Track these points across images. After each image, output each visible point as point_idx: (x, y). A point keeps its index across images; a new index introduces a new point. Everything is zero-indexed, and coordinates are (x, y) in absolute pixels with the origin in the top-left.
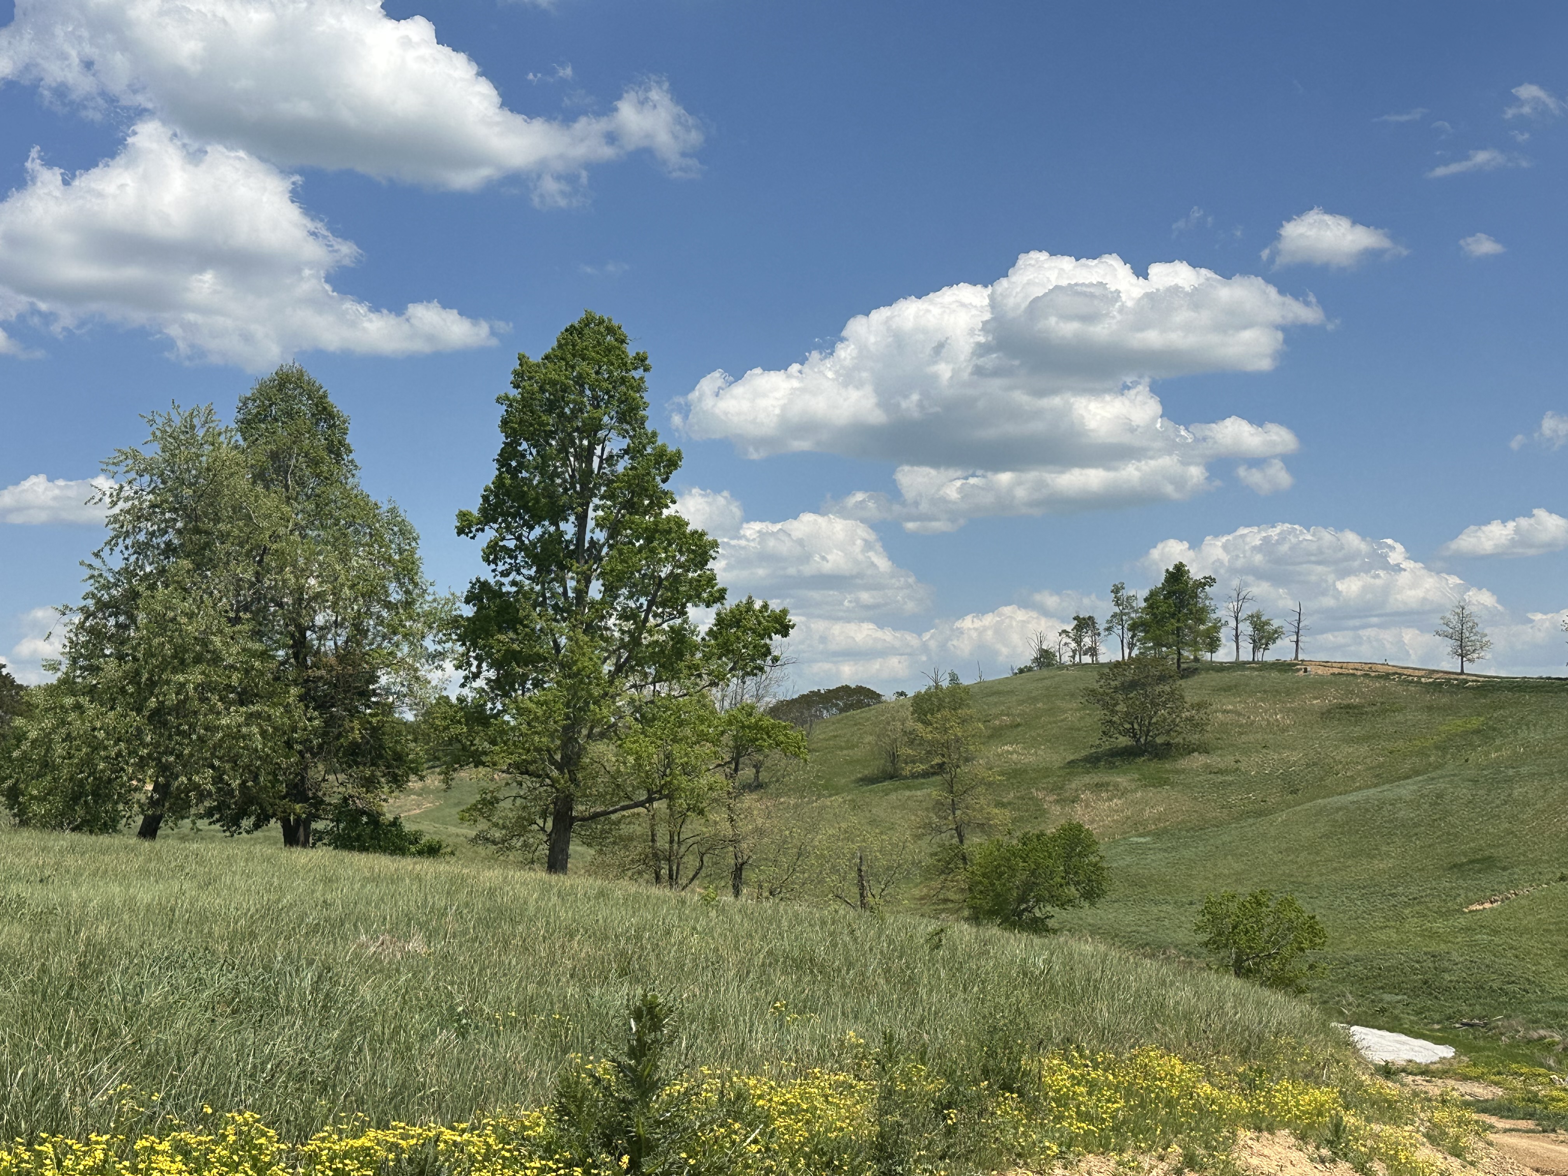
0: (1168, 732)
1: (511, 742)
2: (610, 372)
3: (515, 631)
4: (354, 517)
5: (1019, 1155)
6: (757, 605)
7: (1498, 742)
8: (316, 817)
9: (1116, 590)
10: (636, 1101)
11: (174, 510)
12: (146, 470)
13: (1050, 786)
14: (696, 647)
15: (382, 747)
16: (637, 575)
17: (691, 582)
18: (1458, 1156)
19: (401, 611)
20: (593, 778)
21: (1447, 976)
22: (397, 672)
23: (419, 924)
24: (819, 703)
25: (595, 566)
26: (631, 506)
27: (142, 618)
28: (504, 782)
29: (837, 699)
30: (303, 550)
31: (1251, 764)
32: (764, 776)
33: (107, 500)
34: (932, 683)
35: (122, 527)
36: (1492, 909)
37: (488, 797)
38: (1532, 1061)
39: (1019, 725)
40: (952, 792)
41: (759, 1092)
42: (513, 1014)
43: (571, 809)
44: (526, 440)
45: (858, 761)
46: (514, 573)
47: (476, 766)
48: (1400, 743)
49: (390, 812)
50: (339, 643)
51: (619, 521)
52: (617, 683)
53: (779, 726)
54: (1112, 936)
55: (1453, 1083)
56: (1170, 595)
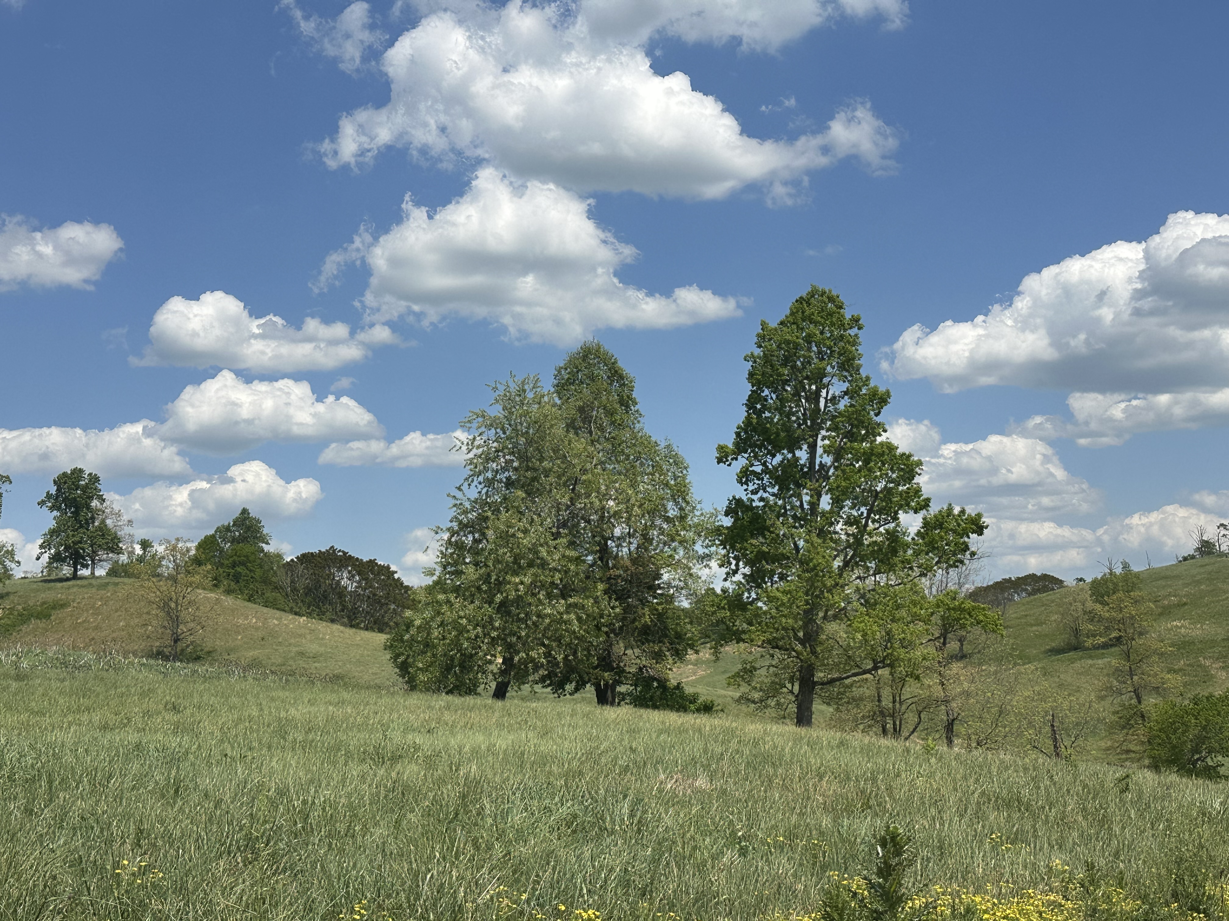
1: (764, 623)
2: (831, 332)
3: (764, 537)
4: (640, 453)
6: (956, 510)
8: (619, 683)
10: (886, 912)
11: (512, 453)
12: (491, 425)
13: (1216, 655)
14: (907, 545)
15: (666, 628)
16: (858, 489)
17: (901, 494)
19: (677, 523)
20: (829, 651)
22: (675, 570)
23: (703, 766)
24: (1010, 588)
25: (824, 484)
26: (851, 436)
27: (490, 533)
28: (759, 655)
29: (1026, 585)
30: (604, 480)
32: (967, 648)
33: (464, 448)
34: (1107, 571)
35: (476, 467)
37: (748, 666)
39: (1185, 604)
40: (1129, 661)
41: (984, 908)
42: (781, 839)
43: (813, 675)
44: (768, 387)
45: (1046, 635)
46: (761, 491)
47: (738, 643)
49: (674, 678)
50: (632, 549)
51: (842, 448)
52: (845, 575)
53: (979, 608)
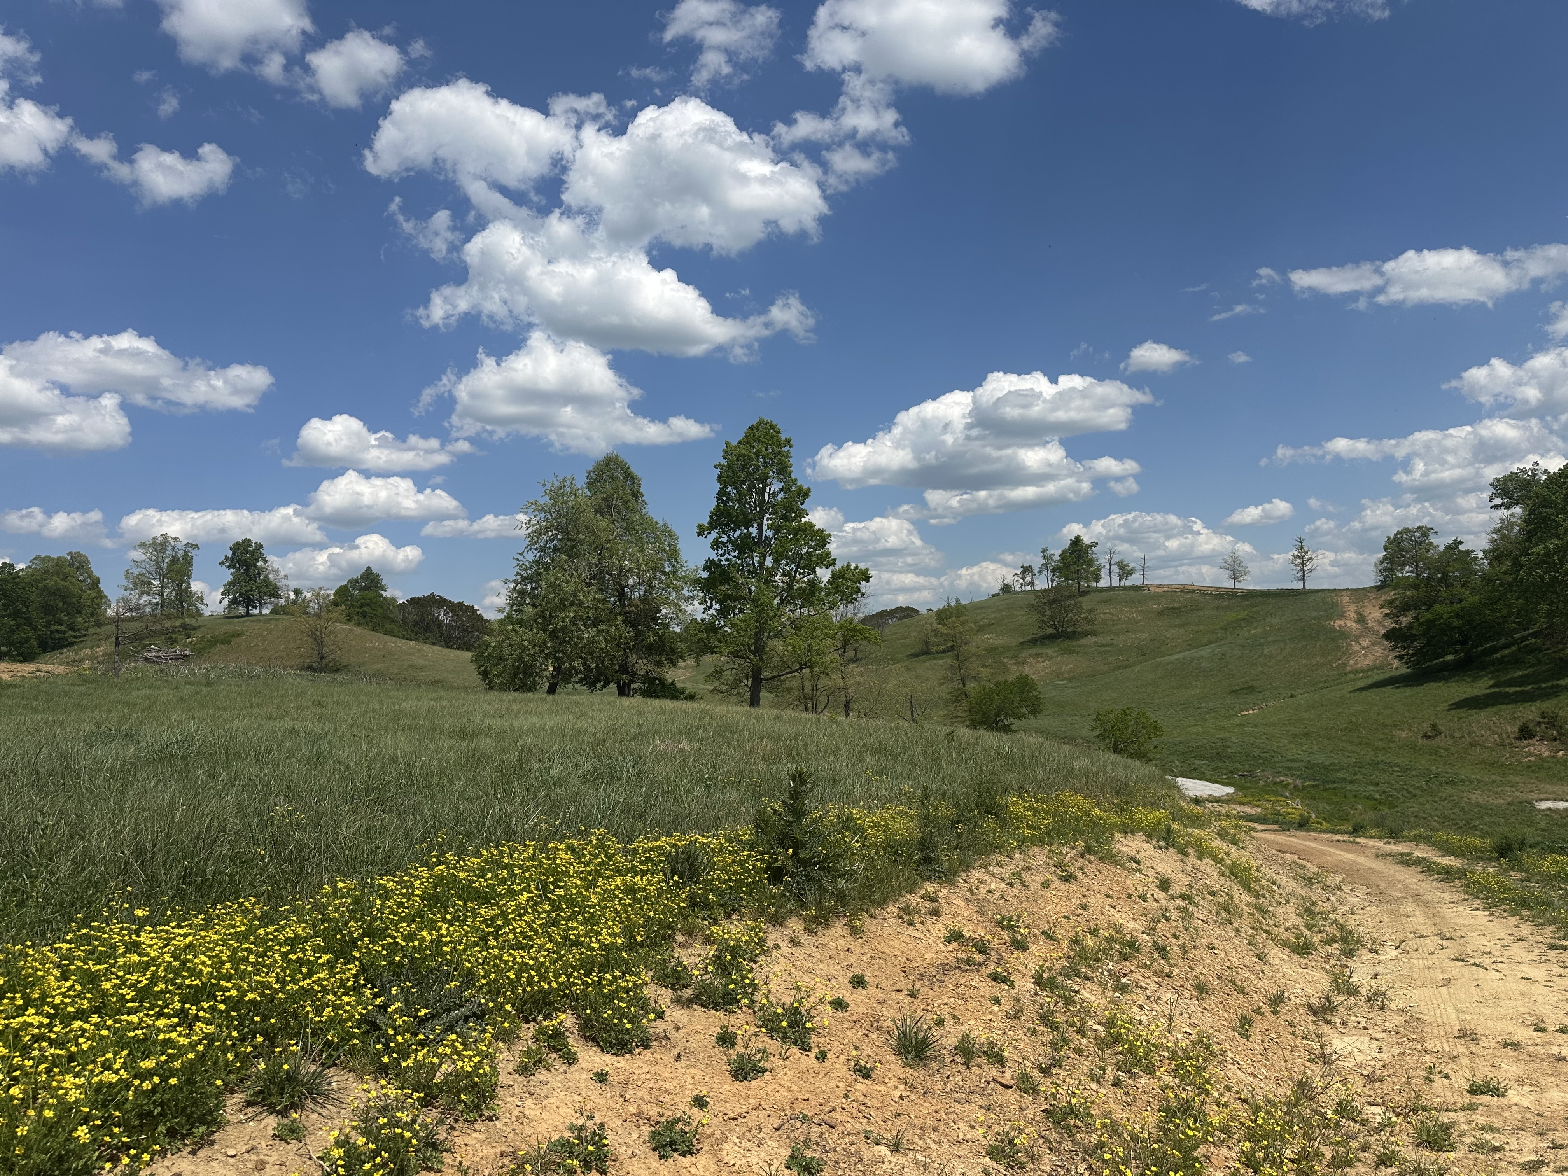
0: (1074, 625)
1: (729, 641)
2: (772, 449)
3: (729, 584)
4: (646, 529)
5: (997, 848)
6: (853, 566)
7: (1255, 625)
8: (633, 682)
9: (1044, 551)
10: (795, 821)
11: (557, 529)
12: (542, 510)
13: (1011, 656)
14: (821, 589)
15: (664, 645)
16: (790, 553)
17: (818, 556)
18: (1235, 844)
19: (671, 576)
20: (771, 658)
21: (1230, 750)
22: (670, 607)
23: (685, 734)
24: (887, 616)
25: (768, 549)
26: (786, 518)
27: (543, 584)
28: (726, 662)
29: (896, 614)
30: (621, 547)
31: (1120, 641)
32: (859, 655)
33: (524, 526)
34: (946, 604)
35: (532, 539)
36: (1253, 714)
37: (719, 669)
38: (1276, 794)
39: (993, 624)
40: (958, 660)
41: (858, 816)
42: (733, 779)
43: (761, 674)
44: (731, 486)
45: (908, 646)
46: (727, 555)
47: (712, 654)
48: (1202, 627)
49: (669, 678)
50: (641, 593)
51: (780, 526)
52: (781, 609)
53: (866, 629)
54: (1046, 733)
55: (1233, 806)
56: (1073, 552)
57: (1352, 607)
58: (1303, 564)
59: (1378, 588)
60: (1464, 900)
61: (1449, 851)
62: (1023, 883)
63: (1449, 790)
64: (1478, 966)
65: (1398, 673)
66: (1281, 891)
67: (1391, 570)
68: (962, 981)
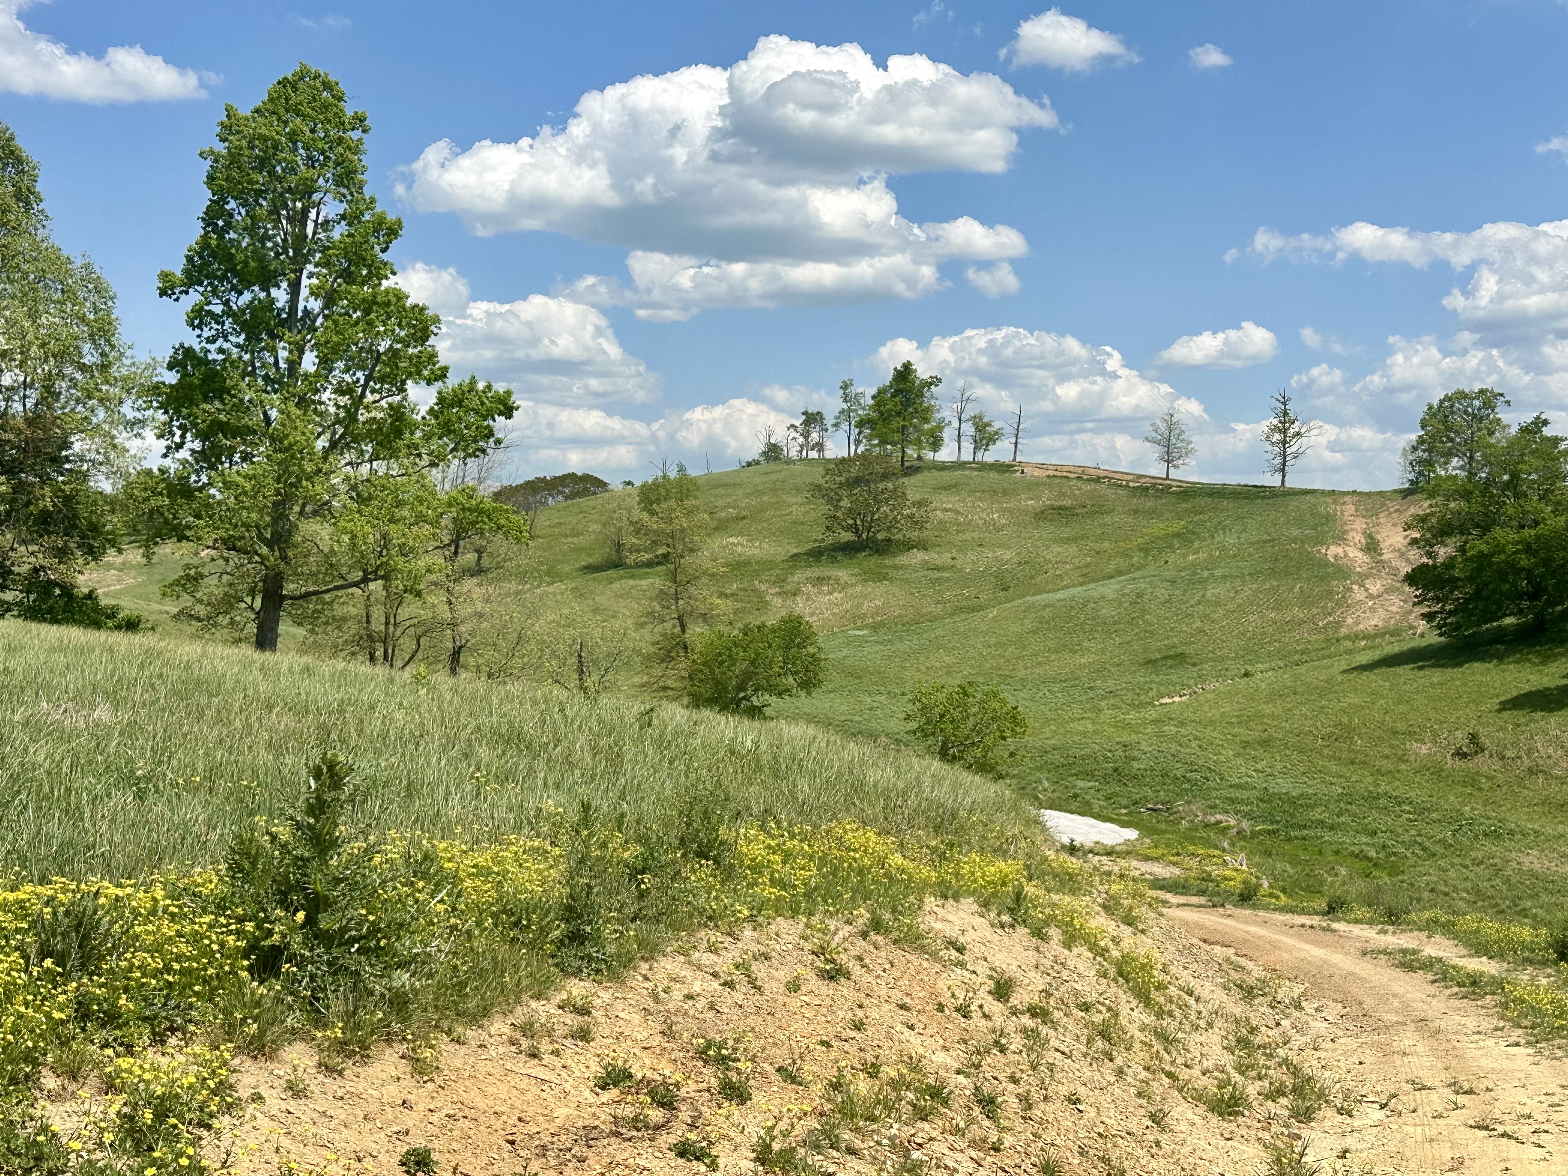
0: (889, 528)
1: (217, 517)
2: (326, 132)
3: (222, 401)
4: (44, 271)
5: (710, 918)
6: (481, 386)
7: (1196, 545)
8: (5, 588)
9: (845, 386)
10: (314, 858)
13: (773, 579)
14: (414, 426)
15: (76, 516)
16: (354, 348)
17: (411, 358)
18: (1130, 925)
19: (96, 374)
20: (305, 557)
21: (1135, 765)
22: (92, 438)
23: (108, 694)
24: (544, 489)
25: (309, 337)
26: (348, 276)
28: (209, 558)
29: (563, 486)
31: (967, 561)
32: (486, 562)
34: (660, 474)
36: (1180, 703)
37: (192, 572)
38: (1208, 843)
39: (744, 518)
40: (675, 582)
41: (448, 855)
42: (196, 778)
43: (281, 587)
44: (235, 198)
45: (582, 549)
46: (221, 340)
47: (179, 541)
48: (1106, 545)
49: (84, 584)
50: (28, 406)
51: (335, 291)
52: (331, 459)
53: (501, 510)
54: (825, 722)
55: (1134, 863)
56: (897, 392)
57: (1360, 524)
58: (1284, 442)
59: (1405, 494)
60: (1497, 1029)
61: (1481, 949)
62: (752, 982)
63: (1489, 847)
64: (1510, 1137)
65: (1424, 643)
66: (1201, 1007)
67: (1429, 463)
68: (619, 1158)
